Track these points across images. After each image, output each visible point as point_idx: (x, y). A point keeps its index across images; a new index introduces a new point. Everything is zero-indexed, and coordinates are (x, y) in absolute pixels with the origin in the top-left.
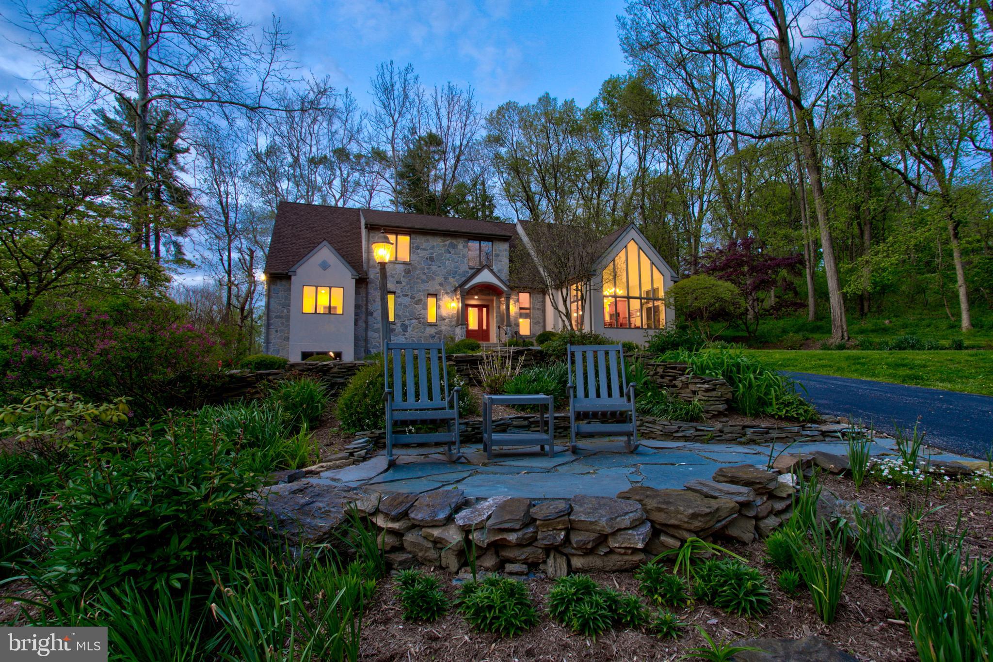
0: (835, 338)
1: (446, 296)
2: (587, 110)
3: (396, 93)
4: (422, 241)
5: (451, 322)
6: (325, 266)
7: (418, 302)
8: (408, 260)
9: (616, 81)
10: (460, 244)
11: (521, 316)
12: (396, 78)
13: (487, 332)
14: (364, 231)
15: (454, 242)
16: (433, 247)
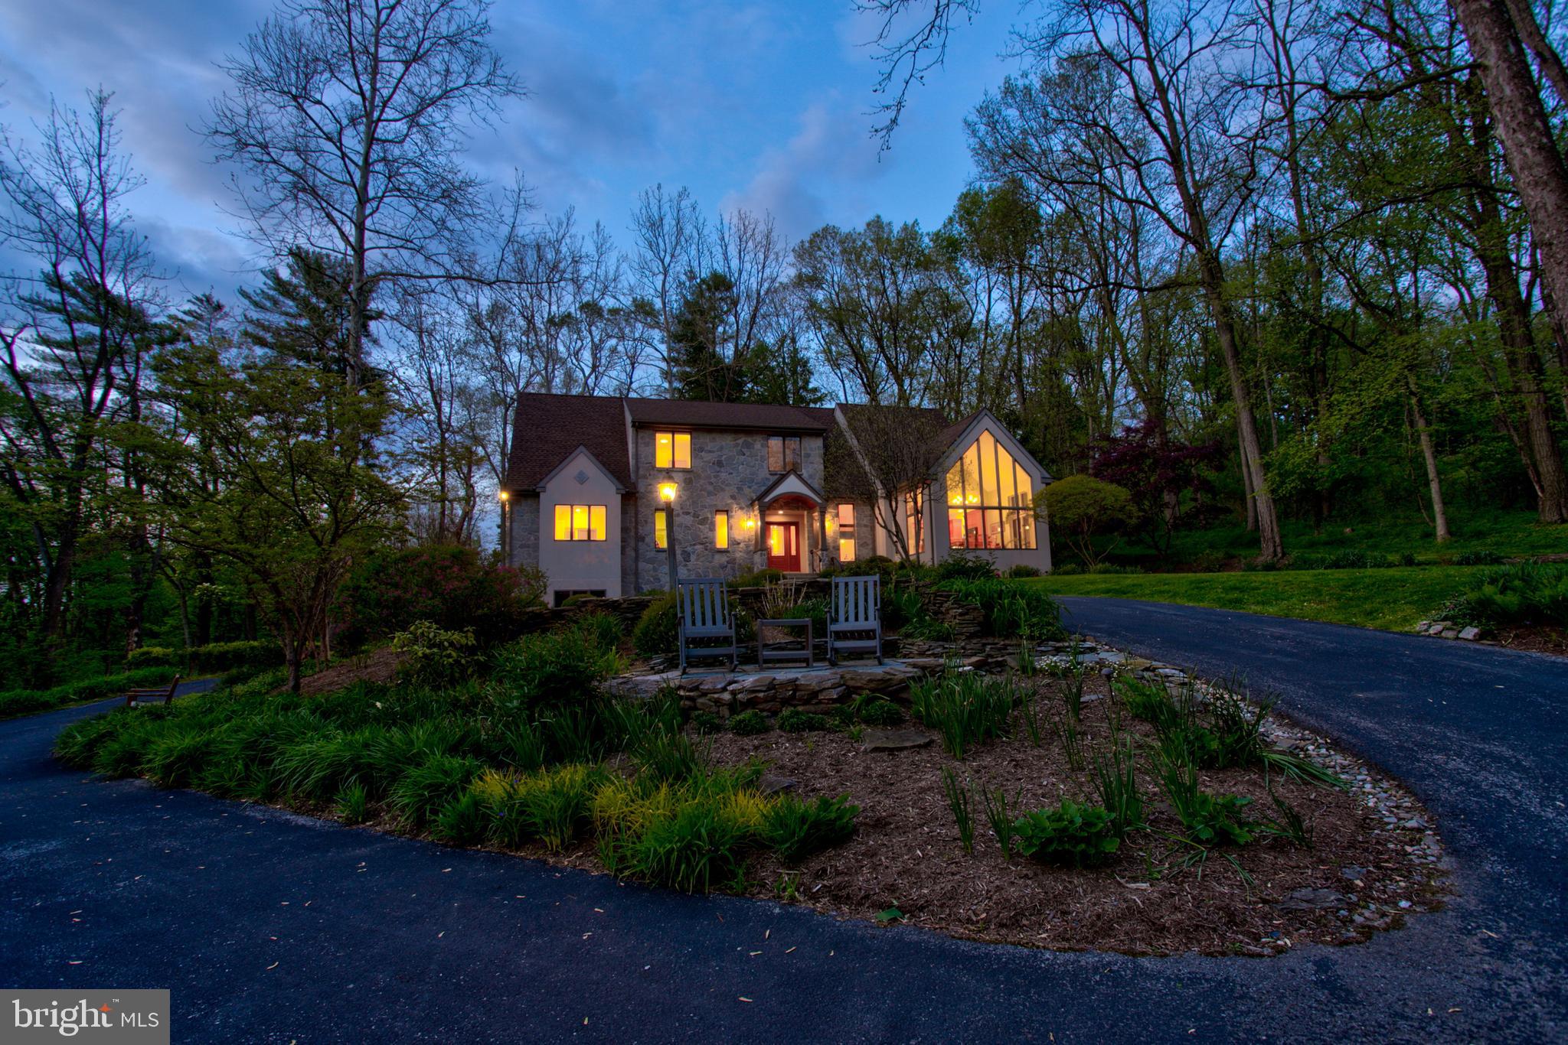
0: (1266, 555)
1: (740, 512)
2: (937, 234)
3: (666, 228)
4: (709, 441)
5: (747, 546)
6: (582, 479)
7: (704, 521)
8: (689, 466)
9: (976, 194)
10: (758, 443)
11: (844, 535)
12: (666, 208)
13: (797, 557)
14: (630, 431)
15: (750, 440)
16: (721, 449)
